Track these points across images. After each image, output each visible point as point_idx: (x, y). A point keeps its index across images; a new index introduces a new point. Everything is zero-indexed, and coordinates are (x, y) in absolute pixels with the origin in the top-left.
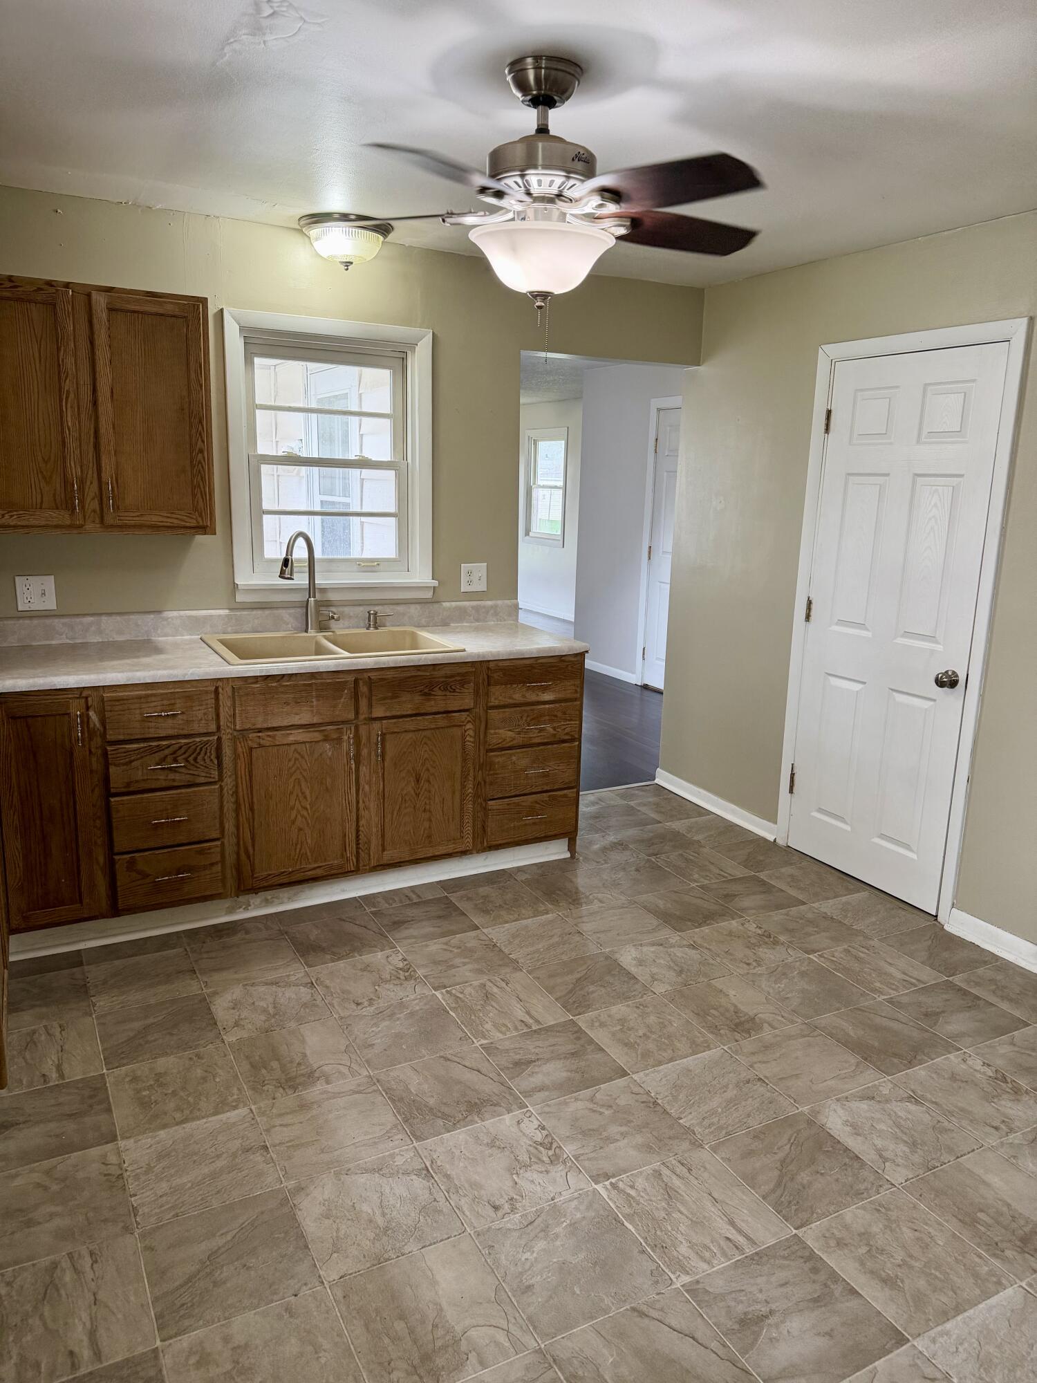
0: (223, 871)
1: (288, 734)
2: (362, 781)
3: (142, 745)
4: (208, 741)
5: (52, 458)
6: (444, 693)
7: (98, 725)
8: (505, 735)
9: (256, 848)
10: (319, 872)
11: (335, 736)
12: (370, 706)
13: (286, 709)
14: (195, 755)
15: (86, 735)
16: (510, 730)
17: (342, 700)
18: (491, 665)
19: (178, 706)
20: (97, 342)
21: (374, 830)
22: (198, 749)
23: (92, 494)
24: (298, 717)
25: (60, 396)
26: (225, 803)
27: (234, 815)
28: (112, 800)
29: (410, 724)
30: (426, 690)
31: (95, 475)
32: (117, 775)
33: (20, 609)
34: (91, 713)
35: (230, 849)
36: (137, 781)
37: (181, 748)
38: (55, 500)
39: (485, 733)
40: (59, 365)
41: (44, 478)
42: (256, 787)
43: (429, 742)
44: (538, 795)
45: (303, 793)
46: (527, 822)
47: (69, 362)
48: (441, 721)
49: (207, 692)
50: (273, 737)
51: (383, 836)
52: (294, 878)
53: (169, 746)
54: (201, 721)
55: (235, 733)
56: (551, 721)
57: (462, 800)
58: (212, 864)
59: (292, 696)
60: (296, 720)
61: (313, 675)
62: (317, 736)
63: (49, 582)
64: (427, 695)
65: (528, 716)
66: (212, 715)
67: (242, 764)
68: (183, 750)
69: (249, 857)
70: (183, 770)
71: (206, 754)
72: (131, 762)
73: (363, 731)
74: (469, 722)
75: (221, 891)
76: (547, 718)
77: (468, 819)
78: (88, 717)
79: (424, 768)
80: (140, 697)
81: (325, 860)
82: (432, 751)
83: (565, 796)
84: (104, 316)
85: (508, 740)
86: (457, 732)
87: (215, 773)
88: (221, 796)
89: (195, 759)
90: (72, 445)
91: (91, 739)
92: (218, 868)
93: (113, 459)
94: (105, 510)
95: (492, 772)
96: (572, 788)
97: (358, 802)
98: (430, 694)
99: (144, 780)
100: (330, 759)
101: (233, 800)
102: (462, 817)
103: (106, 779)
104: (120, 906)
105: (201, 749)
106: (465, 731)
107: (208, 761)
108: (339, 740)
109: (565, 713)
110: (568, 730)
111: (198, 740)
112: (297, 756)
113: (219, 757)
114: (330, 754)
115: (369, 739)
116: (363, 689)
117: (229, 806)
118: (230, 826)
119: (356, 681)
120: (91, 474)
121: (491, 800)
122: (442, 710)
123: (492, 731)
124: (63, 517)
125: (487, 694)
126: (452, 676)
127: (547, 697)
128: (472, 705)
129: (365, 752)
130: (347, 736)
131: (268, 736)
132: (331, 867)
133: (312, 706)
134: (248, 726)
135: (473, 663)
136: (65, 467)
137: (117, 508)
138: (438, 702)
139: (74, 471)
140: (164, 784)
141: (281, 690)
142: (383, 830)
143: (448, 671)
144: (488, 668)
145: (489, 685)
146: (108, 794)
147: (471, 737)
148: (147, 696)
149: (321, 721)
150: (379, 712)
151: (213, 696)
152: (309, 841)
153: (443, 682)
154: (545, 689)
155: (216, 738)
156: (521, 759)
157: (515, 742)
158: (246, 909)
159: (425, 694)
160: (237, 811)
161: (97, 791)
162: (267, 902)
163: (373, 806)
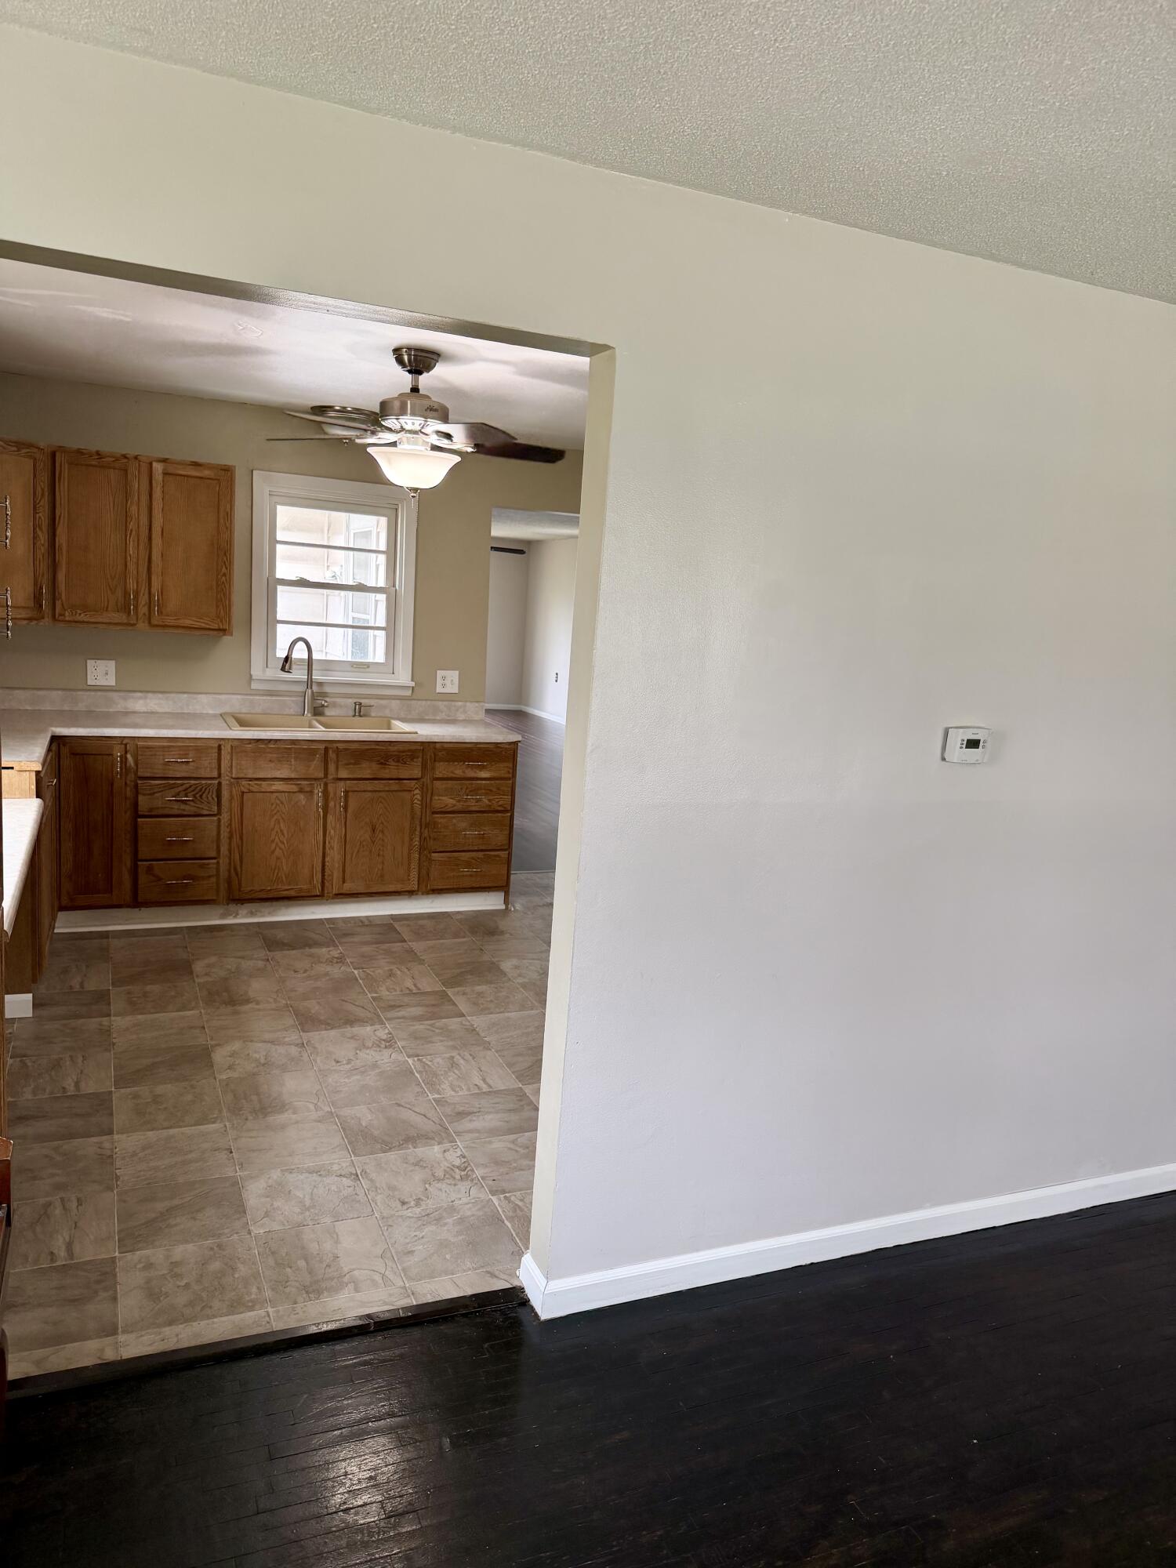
0: (218, 884)
1: (272, 784)
2: (329, 827)
3: (163, 782)
4: (211, 784)
5: (117, 576)
6: (396, 764)
7: (132, 765)
8: (448, 801)
9: (243, 868)
10: (293, 893)
11: (308, 789)
12: (337, 769)
13: (272, 765)
14: (200, 793)
15: (124, 770)
16: (452, 798)
17: (315, 762)
18: (438, 746)
19: (190, 755)
20: (154, 496)
21: (337, 865)
22: (203, 789)
23: (143, 603)
24: (279, 772)
25: (126, 532)
26: (222, 832)
27: (228, 841)
28: (139, 820)
29: (369, 786)
30: (382, 761)
31: (147, 589)
32: (143, 802)
33: (89, 684)
34: (129, 756)
35: (223, 868)
36: (158, 808)
37: (191, 786)
38: (117, 605)
39: (431, 799)
40: (126, 512)
41: (111, 589)
42: (245, 822)
43: (383, 801)
44: (474, 853)
45: (281, 831)
46: (465, 873)
47: (134, 509)
48: (394, 786)
49: (212, 748)
50: (260, 785)
51: (344, 871)
52: (271, 896)
53: (182, 785)
54: (207, 768)
55: (232, 780)
56: (486, 794)
57: (410, 850)
58: (209, 877)
59: (275, 755)
60: (278, 774)
61: (294, 742)
62: (295, 788)
63: (112, 665)
64: (383, 764)
65: (467, 788)
66: (215, 764)
67: (236, 804)
68: (191, 789)
69: (237, 874)
70: (192, 803)
71: (209, 792)
72: (154, 793)
73: (331, 788)
74: (417, 788)
75: (214, 898)
76: (483, 791)
77: (414, 865)
78: (126, 758)
79: (380, 821)
80: (164, 747)
81: (297, 885)
82: (386, 808)
83: (498, 856)
84: (160, 478)
85: (450, 805)
86: (407, 796)
87: (215, 809)
88: (219, 826)
89: (201, 796)
90: (131, 567)
91: (127, 774)
92: (214, 880)
93: (160, 578)
94: (152, 614)
95: (435, 830)
96: (505, 850)
97: (324, 843)
98: (386, 764)
99: (162, 808)
100: (304, 806)
101: (228, 830)
102: (409, 864)
103: (136, 804)
104: (140, 900)
105: (205, 789)
106: (414, 795)
107: (210, 798)
108: (311, 792)
109: (499, 789)
110: (500, 803)
111: (204, 782)
112: (278, 802)
113: (219, 796)
114: (304, 803)
115: (335, 794)
116: (332, 755)
117: (224, 834)
118: (224, 849)
119: (326, 749)
120: (144, 589)
121: (434, 852)
122: (394, 777)
123: (437, 798)
124: (121, 617)
125: (433, 768)
126: (403, 752)
127: (484, 774)
128: (420, 775)
129: (332, 804)
130: (318, 791)
131: (256, 784)
132: (301, 890)
133: (291, 765)
134: (242, 775)
135: (422, 743)
136: (126, 582)
137: (160, 612)
138: (392, 771)
139: (132, 585)
140: (176, 812)
141: (268, 750)
142: (344, 866)
143: (401, 747)
144: (435, 748)
145: (435, 761)
146: (136, 815)
147: (418, 800)
148: (169, 747)
149: (297, 777)
150: (343, 774)
151: (217, 751)
152: (285, 868)
153: (396, 755)
154: (482, 768)
155: (216, 782)
156: (461, 823)
157: (455, 808)
158: (235, 917)
159: (382, 763)
160: (231, 838)
161: (128, 813)
162: (252, 914)
163: (336, 846)
